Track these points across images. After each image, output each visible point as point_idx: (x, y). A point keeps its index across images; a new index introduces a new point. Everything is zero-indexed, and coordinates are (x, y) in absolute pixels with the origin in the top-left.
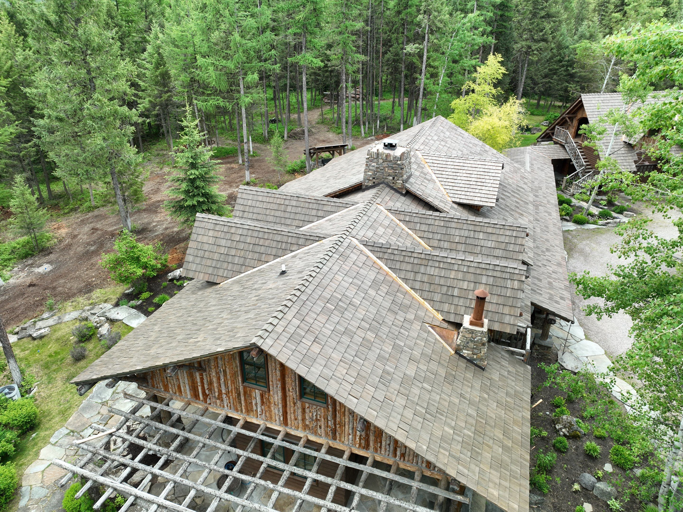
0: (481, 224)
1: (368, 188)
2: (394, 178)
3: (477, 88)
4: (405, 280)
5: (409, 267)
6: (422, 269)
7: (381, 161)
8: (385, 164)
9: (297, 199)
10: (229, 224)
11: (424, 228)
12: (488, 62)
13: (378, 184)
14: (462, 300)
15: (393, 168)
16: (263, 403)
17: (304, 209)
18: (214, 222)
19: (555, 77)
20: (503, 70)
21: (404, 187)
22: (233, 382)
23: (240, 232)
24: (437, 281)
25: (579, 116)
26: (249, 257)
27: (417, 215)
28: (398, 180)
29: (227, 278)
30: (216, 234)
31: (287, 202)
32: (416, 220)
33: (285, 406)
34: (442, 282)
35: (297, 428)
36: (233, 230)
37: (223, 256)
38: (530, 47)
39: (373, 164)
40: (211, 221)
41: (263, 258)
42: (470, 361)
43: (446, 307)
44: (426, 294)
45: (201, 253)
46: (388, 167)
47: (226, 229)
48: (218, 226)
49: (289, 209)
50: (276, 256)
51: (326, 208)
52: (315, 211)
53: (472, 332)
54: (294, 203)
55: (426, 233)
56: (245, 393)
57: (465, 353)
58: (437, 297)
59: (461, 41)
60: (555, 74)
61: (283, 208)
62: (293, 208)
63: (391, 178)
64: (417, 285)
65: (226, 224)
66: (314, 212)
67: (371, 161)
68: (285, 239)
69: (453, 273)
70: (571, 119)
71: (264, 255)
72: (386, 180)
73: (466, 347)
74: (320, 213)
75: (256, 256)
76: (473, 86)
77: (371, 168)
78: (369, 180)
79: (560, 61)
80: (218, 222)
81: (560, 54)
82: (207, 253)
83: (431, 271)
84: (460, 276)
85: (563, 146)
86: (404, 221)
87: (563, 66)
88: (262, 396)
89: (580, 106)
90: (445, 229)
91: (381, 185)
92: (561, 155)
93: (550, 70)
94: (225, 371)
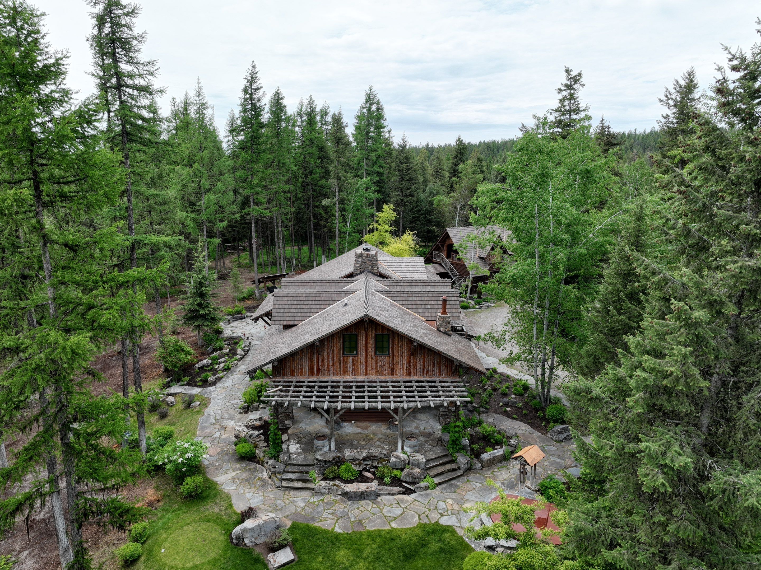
1: (357, 275)
2: (372, 267)
3: (380, 227)
4: (403, 305)
5: (404, 299)
6: (410, 299)
7: (363, 258)
8: (367, 260)
12: (384, 209)
13: (363, 272)
15: (371, 261)
16: (354, 364)
19: (418, 222)
20: (395, 214)
21: (378, 272)
22: (337, 355)
23: (305, 295)
24: (419, 303)
25: (447, 243)
26: (314, 308)
28: (375, 268)
29: (302, 321)
33: (366, 362)
34: (422, 303)
35: (372, 375)
37: (297, 310)
38: (402, 200)
39: (359, 260)
41: (322, 306)
42: (445, 333)
43: (426, 314)
44: (415, 310)
46: (369, 261)
50: (330, 305)
51: (342, 284)
53: (443, 317)
56: (344, 360)
57: (442, 329)
58: (421, 310)
59: (361, 196)
60: (417, 220)
64: (410, 307)
67: (358, 258)
68: (333, 295)
70: (443, 246)
72: (368, 269)
73: (441, 326)
76: (376, 225)
77: (358, 262)
78: (358, 270)
79: (419, 211)
81: (418, 206)
83: (415, 299)
84: (429, 299)
85: (441, 265)
86: (387, 286)
87: (422, 214)
88: (353, 360)
89: (447, 236)
91: (365, 272)
92: (442, 270)
93: (413, 218)
94: (333, 350)
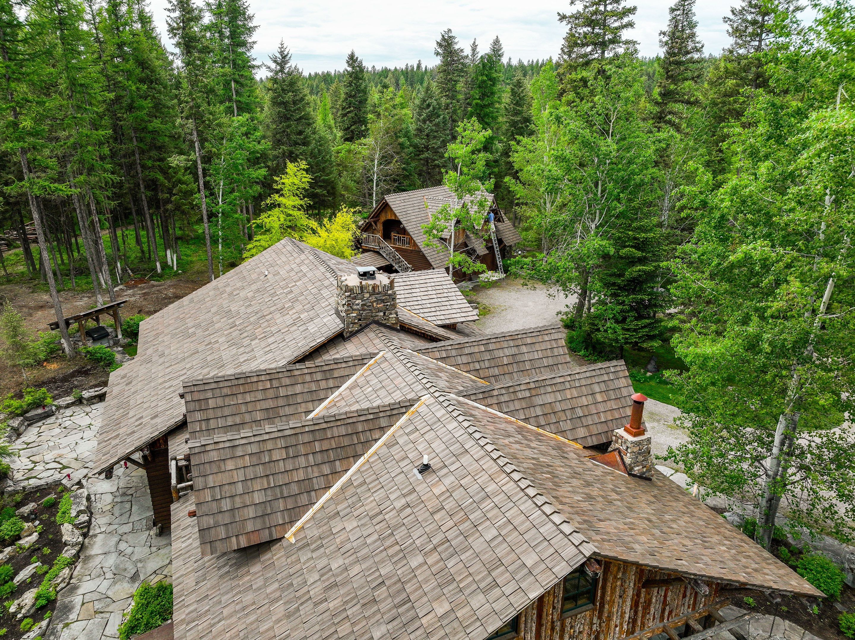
0: (519, 336)
1: (354, 334)
2: (384, 313)
3: (284, 201)
4: (527, 420)
5: (524, 404)
6: (538, 400)
7: (367, 295)
8: (373, 298)
9: (289, 374)
10: (258, 439)
11: (465, 359)
13: (367, 326)
14: (589, 418)
15: (383, 301)
17: (306, 385)
18: (228, 444)
20: (309, 178)
21: (398, 321)
23: (282, 443)
24: (558, 407)
26: (316, 475)
27: (453, 347)
28: (391, 314)
29: (291, 523)
30: (240, 463)
31: (275, 383)
32: (454, 353)
34: (563, 406)
36: (270, 445)
37: (269, 492)
39: (357, 302)
40: (221, 445)
41: (338, 466)
42: (641, 477)
43: (579, 433)
44: (553, 427)
45: (226, 505)
46: (377, 301)
47: (254, 449)
48: (240, 448)
49: (282, 392)
50: (357, 457)
51: (336, 374)
52: (324, 382)
53: (638, 443)
54: (287, 381)
55: (471, 365)
57: (636, 470)
58: (567, 426)
61: (271, 394)
62: (289, 388)
63: (382, 314)
64: (542, 421)
65: (253, 439)
66: (323, 384)
67: (355, 298)
69: (568, 392)
71: (337, 463)
72: (376, 319)
73: (636, 463)
74: (331, 383)
75: (326, 469)
76: (277, 198)
77: (355, 307)
78: (355, 323)
80: (237, 443)
82: (237, 499)
84: (575, 393)
85: (378, 253)
90: (488, 353)
91: (371, 326)
